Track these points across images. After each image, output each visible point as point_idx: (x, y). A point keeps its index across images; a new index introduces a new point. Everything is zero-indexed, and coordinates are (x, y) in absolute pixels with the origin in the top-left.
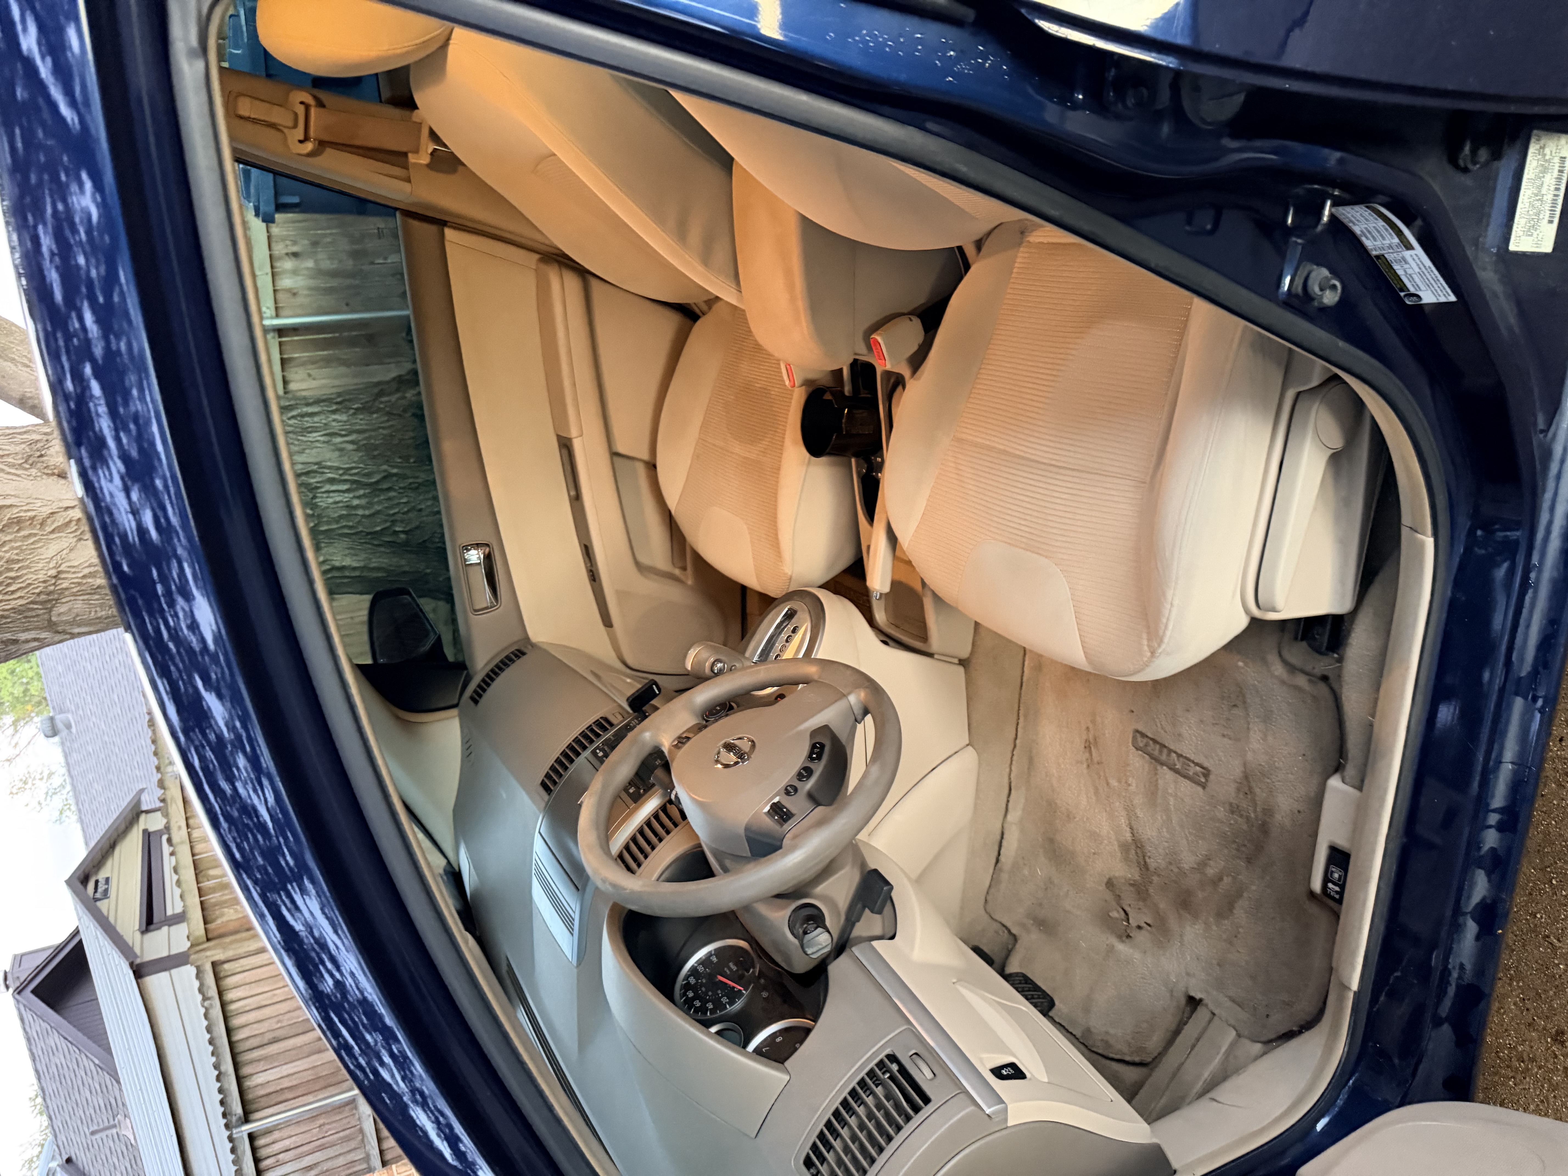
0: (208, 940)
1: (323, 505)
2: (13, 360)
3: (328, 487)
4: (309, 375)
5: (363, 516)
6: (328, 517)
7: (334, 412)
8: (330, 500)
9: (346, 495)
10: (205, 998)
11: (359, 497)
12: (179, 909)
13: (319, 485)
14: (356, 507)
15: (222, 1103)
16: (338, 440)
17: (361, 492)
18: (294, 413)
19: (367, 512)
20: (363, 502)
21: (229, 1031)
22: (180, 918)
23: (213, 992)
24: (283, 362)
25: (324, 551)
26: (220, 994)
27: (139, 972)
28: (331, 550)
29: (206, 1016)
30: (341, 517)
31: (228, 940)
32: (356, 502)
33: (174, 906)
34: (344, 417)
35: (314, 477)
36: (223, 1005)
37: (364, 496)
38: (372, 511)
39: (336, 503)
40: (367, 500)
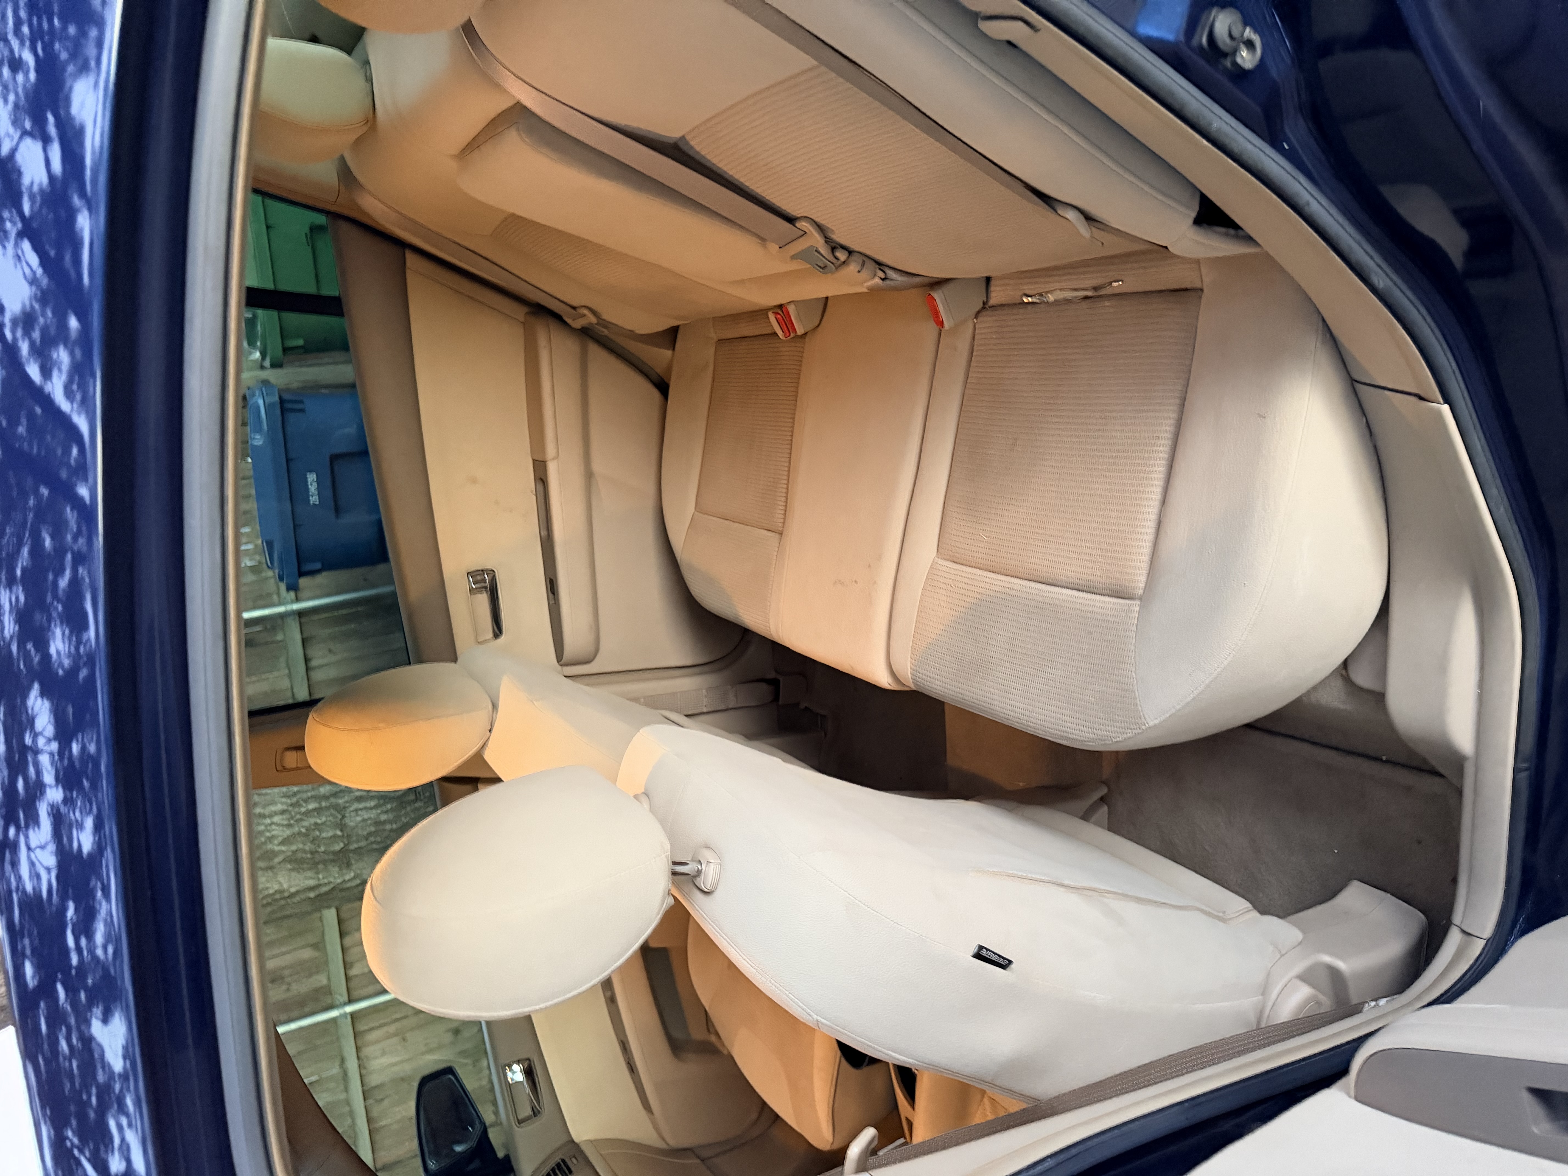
1: (352, 824)
3: (356, 805)
4: (330, 651)
5: (391, 830)
6: (357, 835)
8: (359, 819)
9: (374, 811)
11: (386, 812)
13: (348, 805)
14: (384, 822)
17: (389, 806)
19: (394, 826)
20: (391, 816)
24: (304, 641)
25: (354, 867)
28: (361, 864)
30: (370, 834)
32: (384, 817)
35: (342, 798)
37: (392, 810)
38: (399, 824)
39: (364, 820)
40: (394, 814)
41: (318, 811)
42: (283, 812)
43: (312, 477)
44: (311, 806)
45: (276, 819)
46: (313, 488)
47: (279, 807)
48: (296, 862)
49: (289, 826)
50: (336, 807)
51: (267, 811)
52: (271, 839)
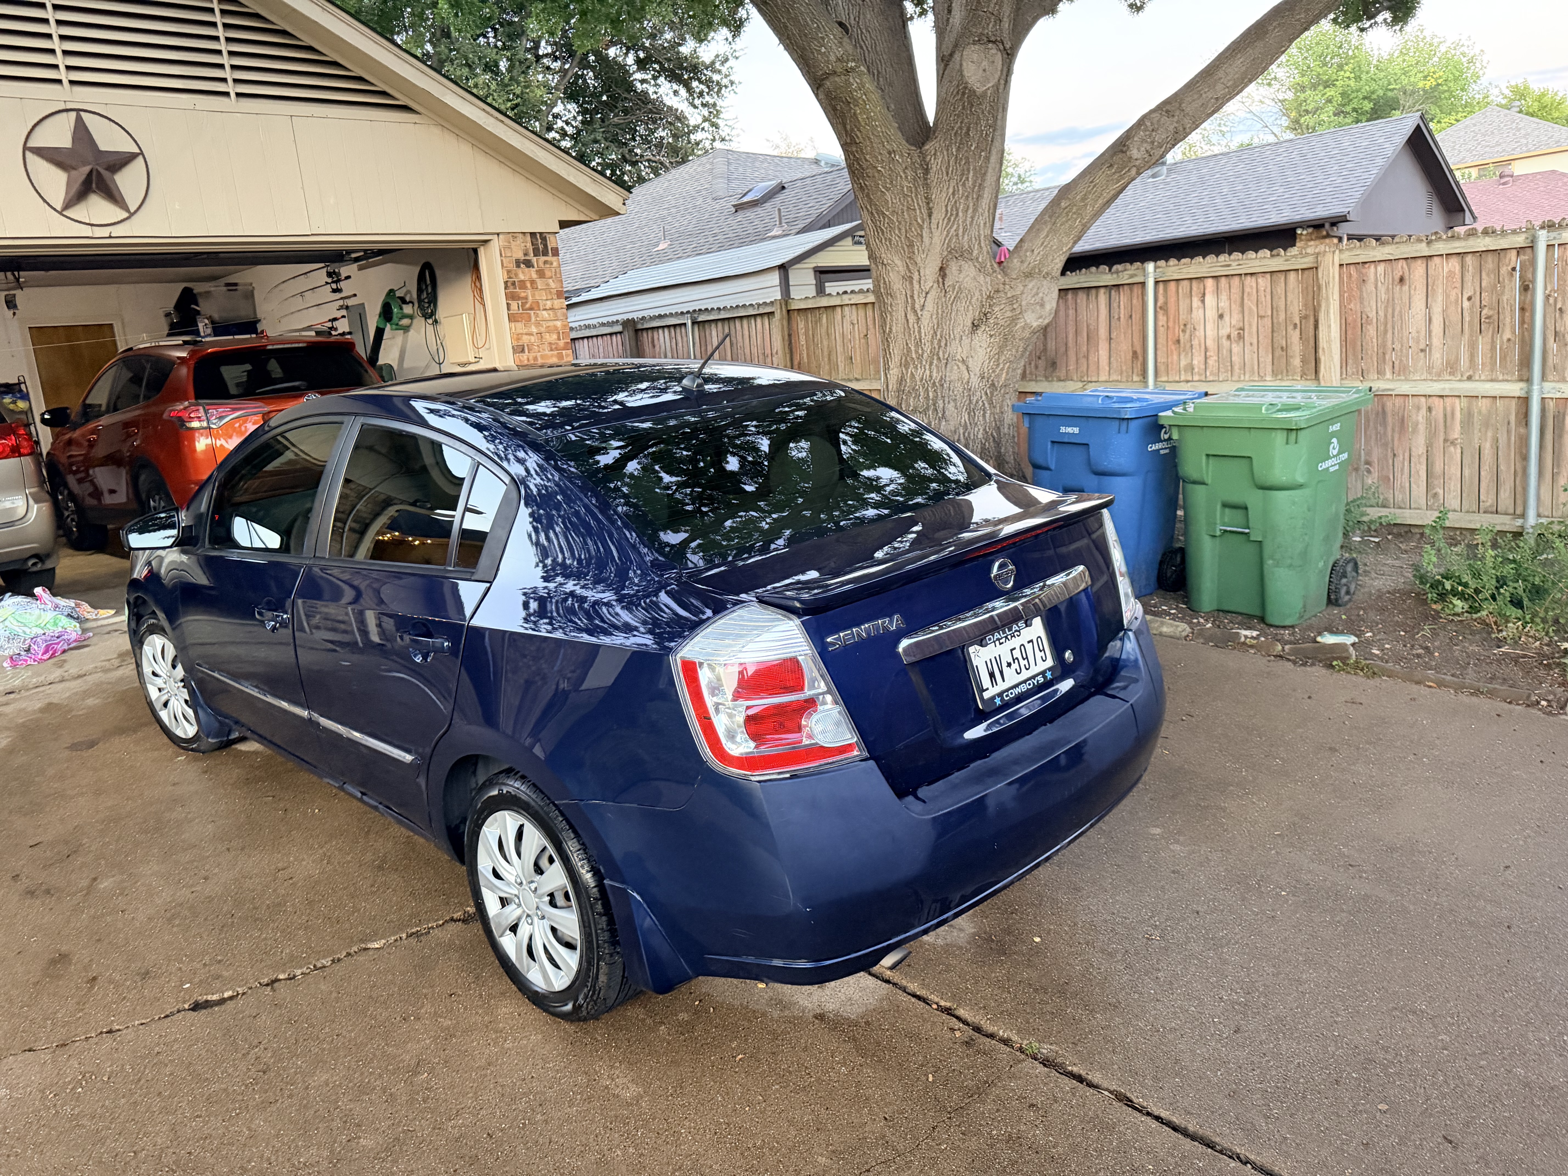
0: (788, 311)
2: (1047, 236)
7: (985, 430)
10: (759, 305)
12: (828, 291)
15: (706, 309)
16: (962, 431)
18: (987, 405)
21: (741, 318)
22: (821, 291)
23: (762, 311)
26: (761, 315)
27: (783, 268)
29: (751, 305)
31: (785, 323)
33: (832, 287)
34: (980, 436)
36: (755, 316)
41: (927, 398)
42: (931, 376)
43: (1076, 430)
44: (931, 394)
45: (928, 372)
46: (1070, 430)
47: (935, 374)
48: (901, 380)
49: (921, 380)
50: (928, 408)
51: (933, 367)
52: (916, 368)
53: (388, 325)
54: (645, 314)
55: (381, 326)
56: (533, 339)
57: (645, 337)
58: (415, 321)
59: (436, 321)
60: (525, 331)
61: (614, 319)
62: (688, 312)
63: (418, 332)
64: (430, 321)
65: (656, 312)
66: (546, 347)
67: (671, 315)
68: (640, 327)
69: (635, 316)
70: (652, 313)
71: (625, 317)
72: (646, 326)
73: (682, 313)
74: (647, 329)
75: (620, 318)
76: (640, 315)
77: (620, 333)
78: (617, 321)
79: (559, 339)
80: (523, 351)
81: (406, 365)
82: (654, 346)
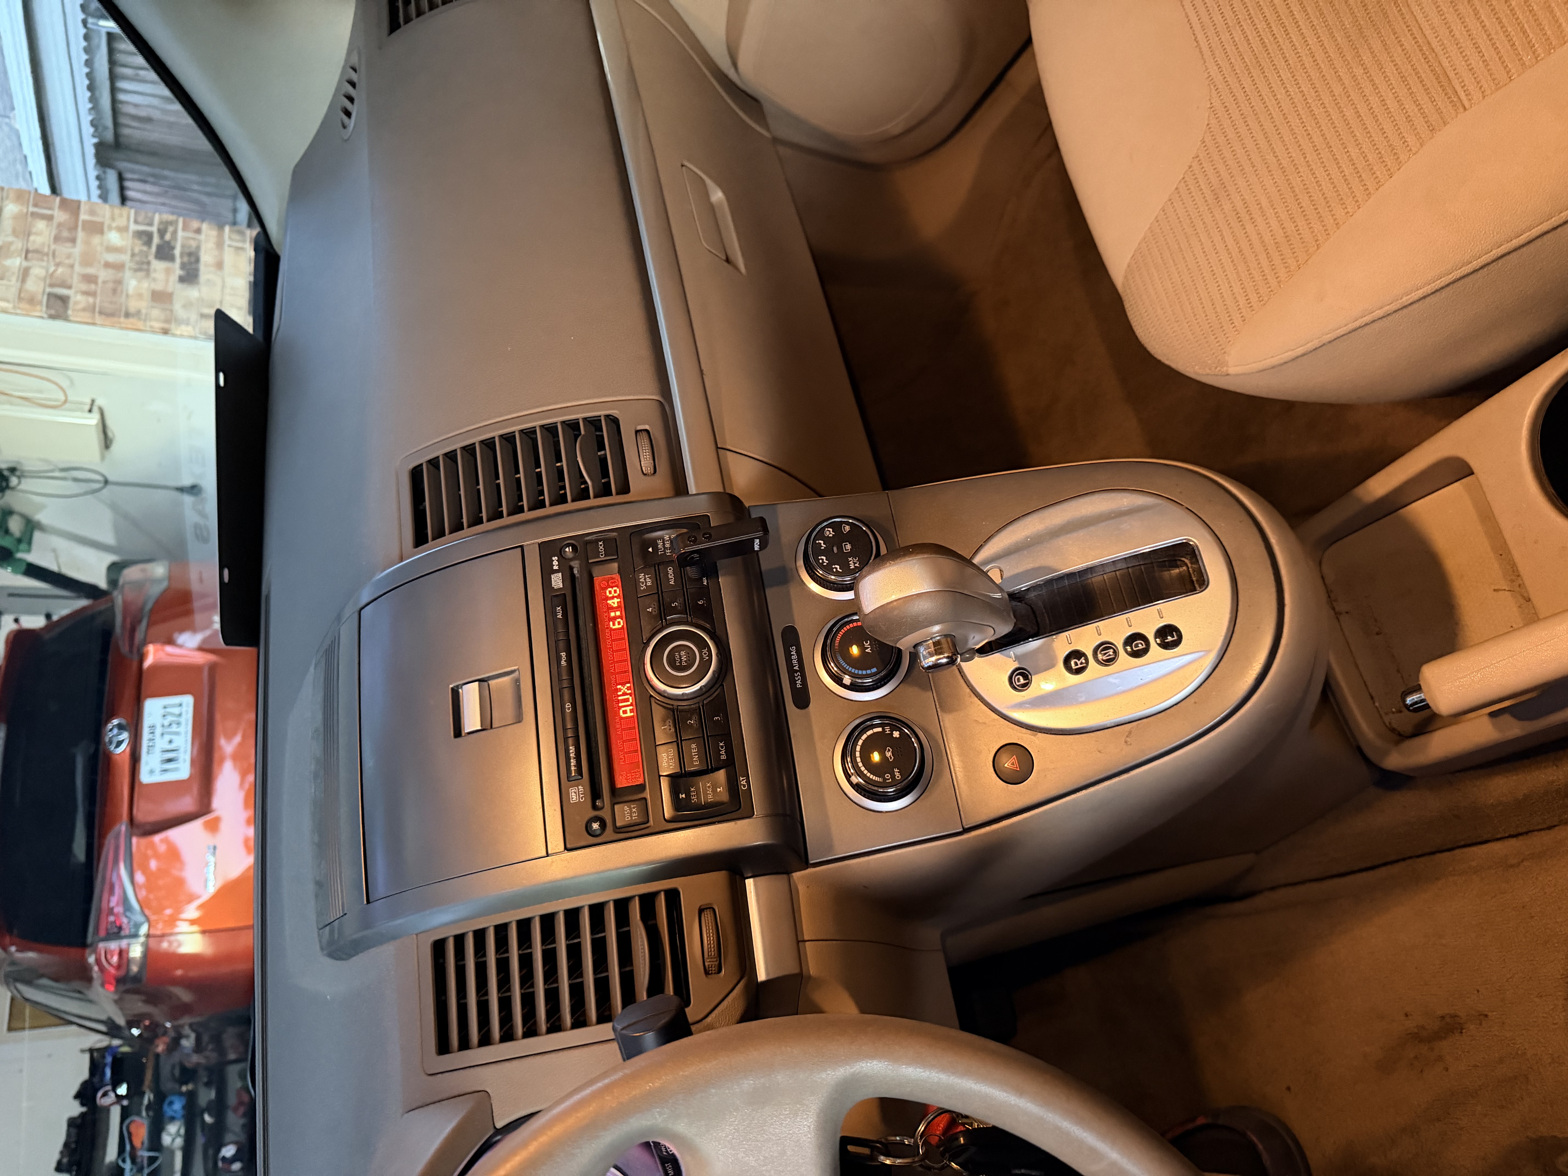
53: (20, 555)
54: (86, 119)
55: (24, 567)
56: (38, 271)
57: (133, 132)
58: (17, 506)
59: (13, 470)
60: (14, 281)
61: (94, 184)
62: (85, 23)
63: (42, 507)
64: (14, 481)
65: (84, 95)
66: (63, 249)
67: (88, 63)
68: (109, 136)
69: (90, 142)
70: (85, 105)
71: (91, 161)
72: (109, 123)
73: (86, 37)
74: (116, 124)
75: (93, 173)
76: (88, 130)
77: (121, 178)
78: (98, 178)
79: (50, 218)
80: (64, 300)
81: (109, 539)
82: (148, 120)
